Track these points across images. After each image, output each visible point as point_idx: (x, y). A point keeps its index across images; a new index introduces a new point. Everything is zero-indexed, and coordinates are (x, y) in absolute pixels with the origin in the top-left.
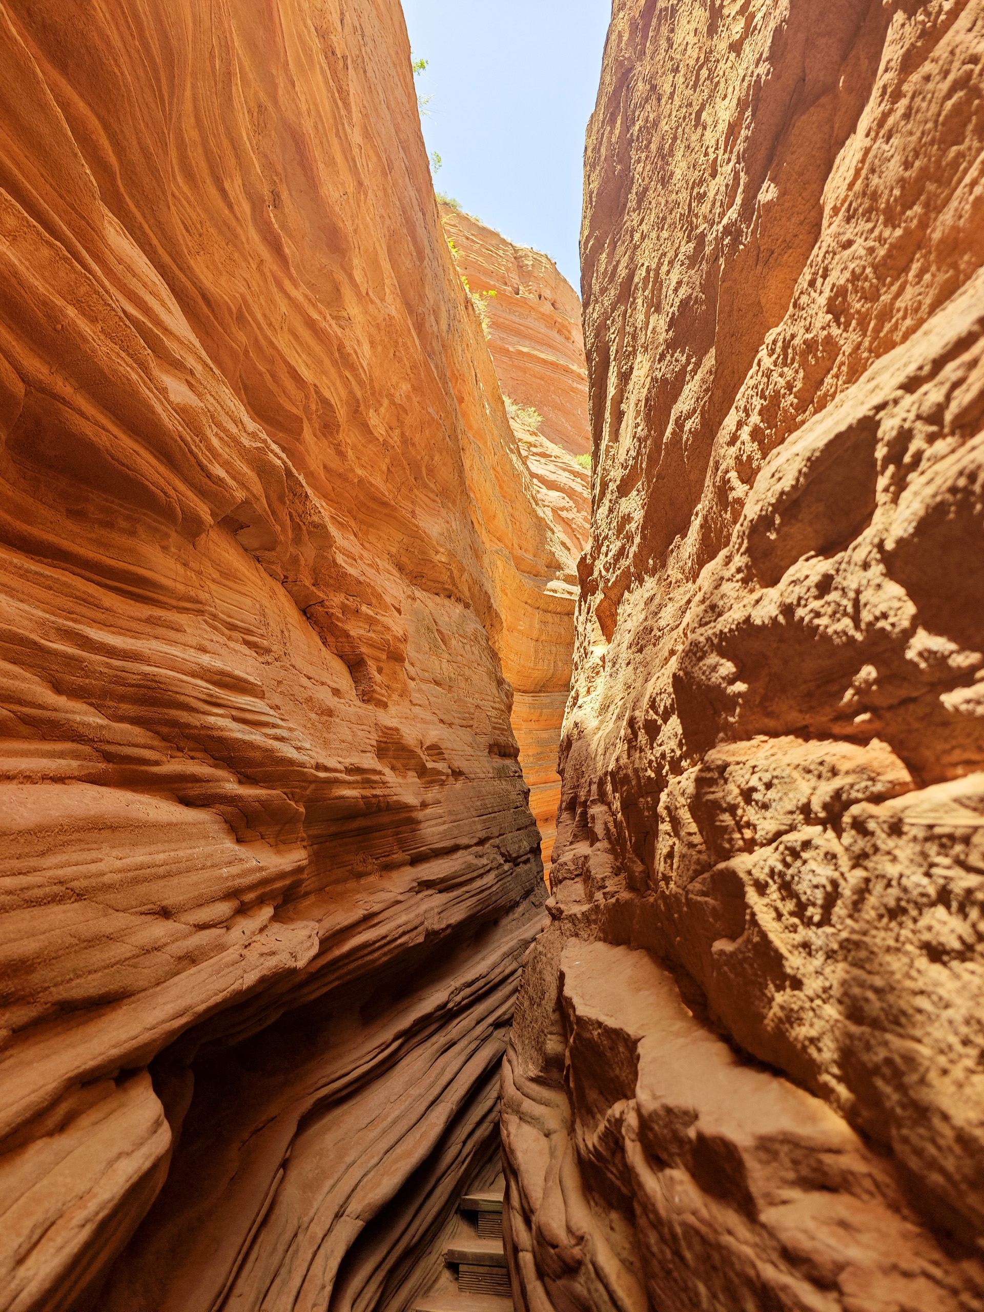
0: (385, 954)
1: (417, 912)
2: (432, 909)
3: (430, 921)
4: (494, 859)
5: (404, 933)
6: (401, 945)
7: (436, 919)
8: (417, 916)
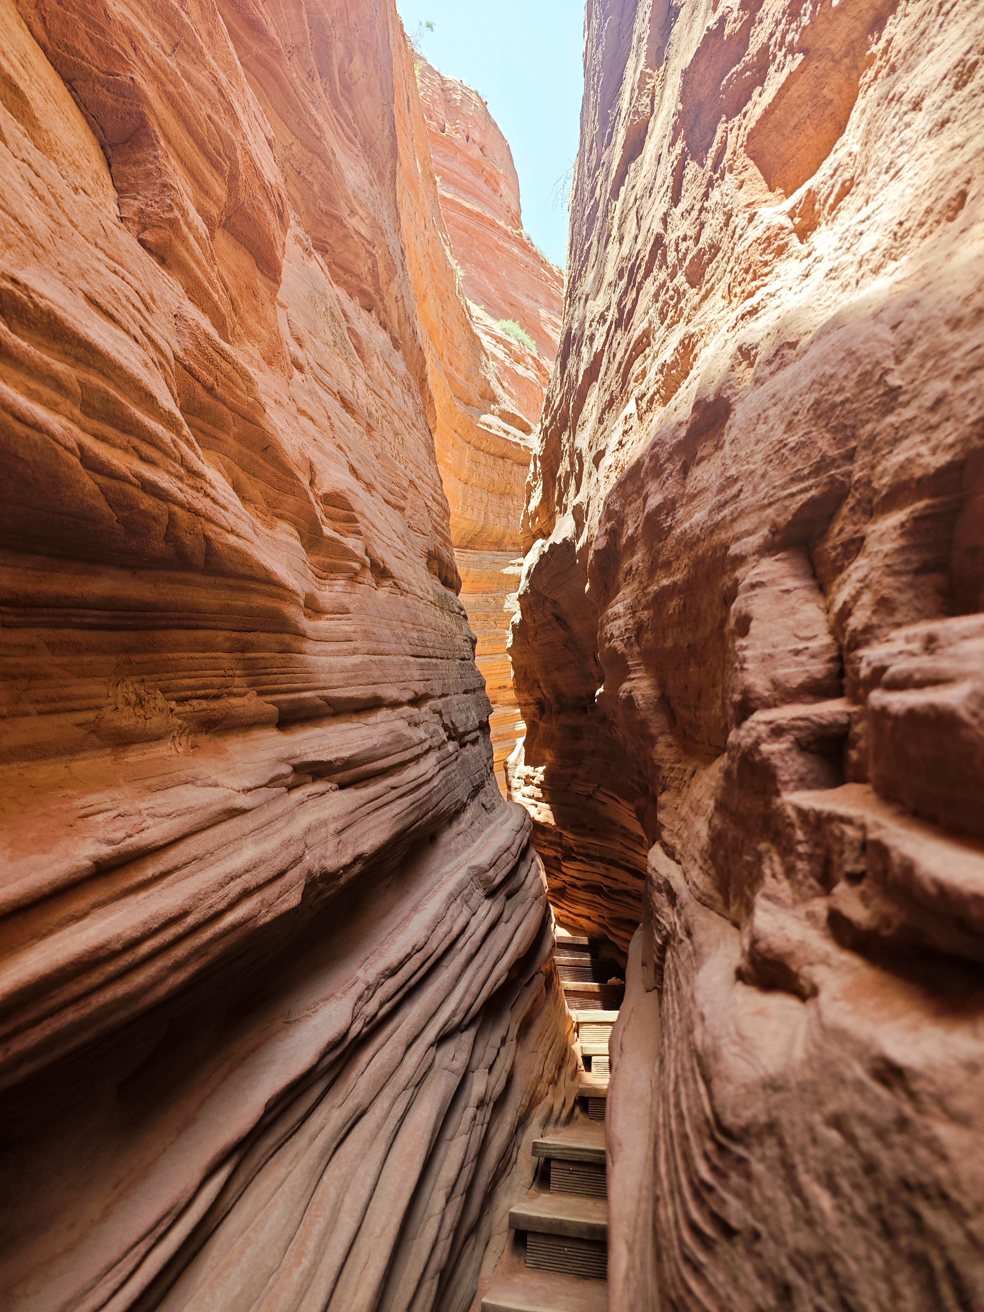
0: (178, 966)
1: (286, 833)
2: (324, 823)
3: (318, 851)
4: (436, 731)
5: (246, 894)
6: (234, 927)
7: (331, 846)
8: (287, 844)
